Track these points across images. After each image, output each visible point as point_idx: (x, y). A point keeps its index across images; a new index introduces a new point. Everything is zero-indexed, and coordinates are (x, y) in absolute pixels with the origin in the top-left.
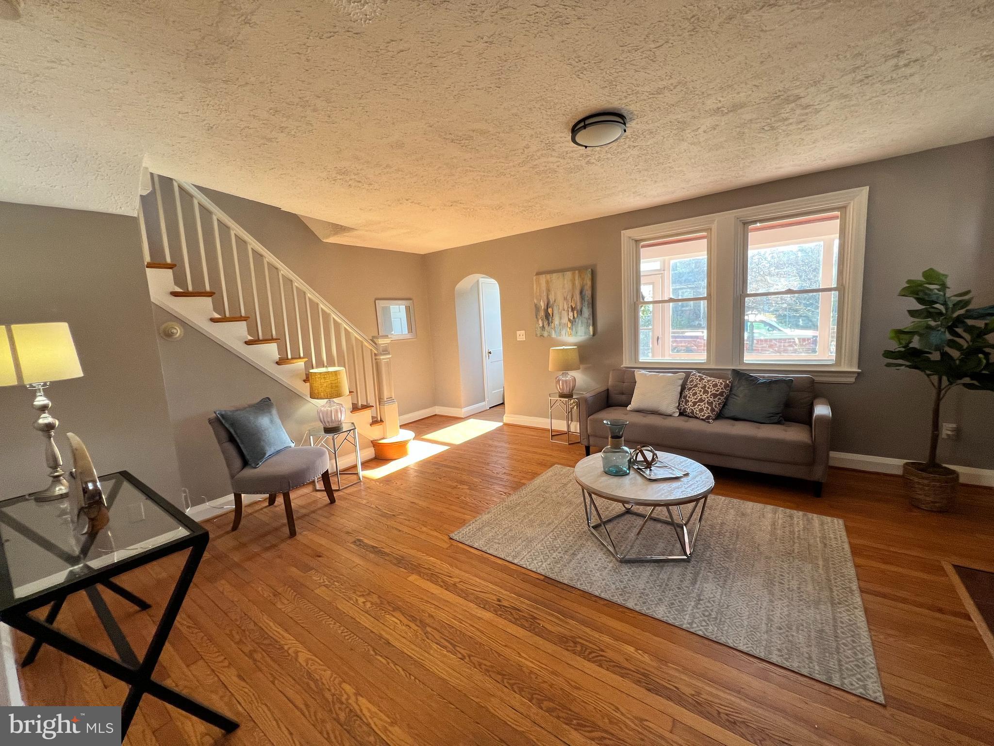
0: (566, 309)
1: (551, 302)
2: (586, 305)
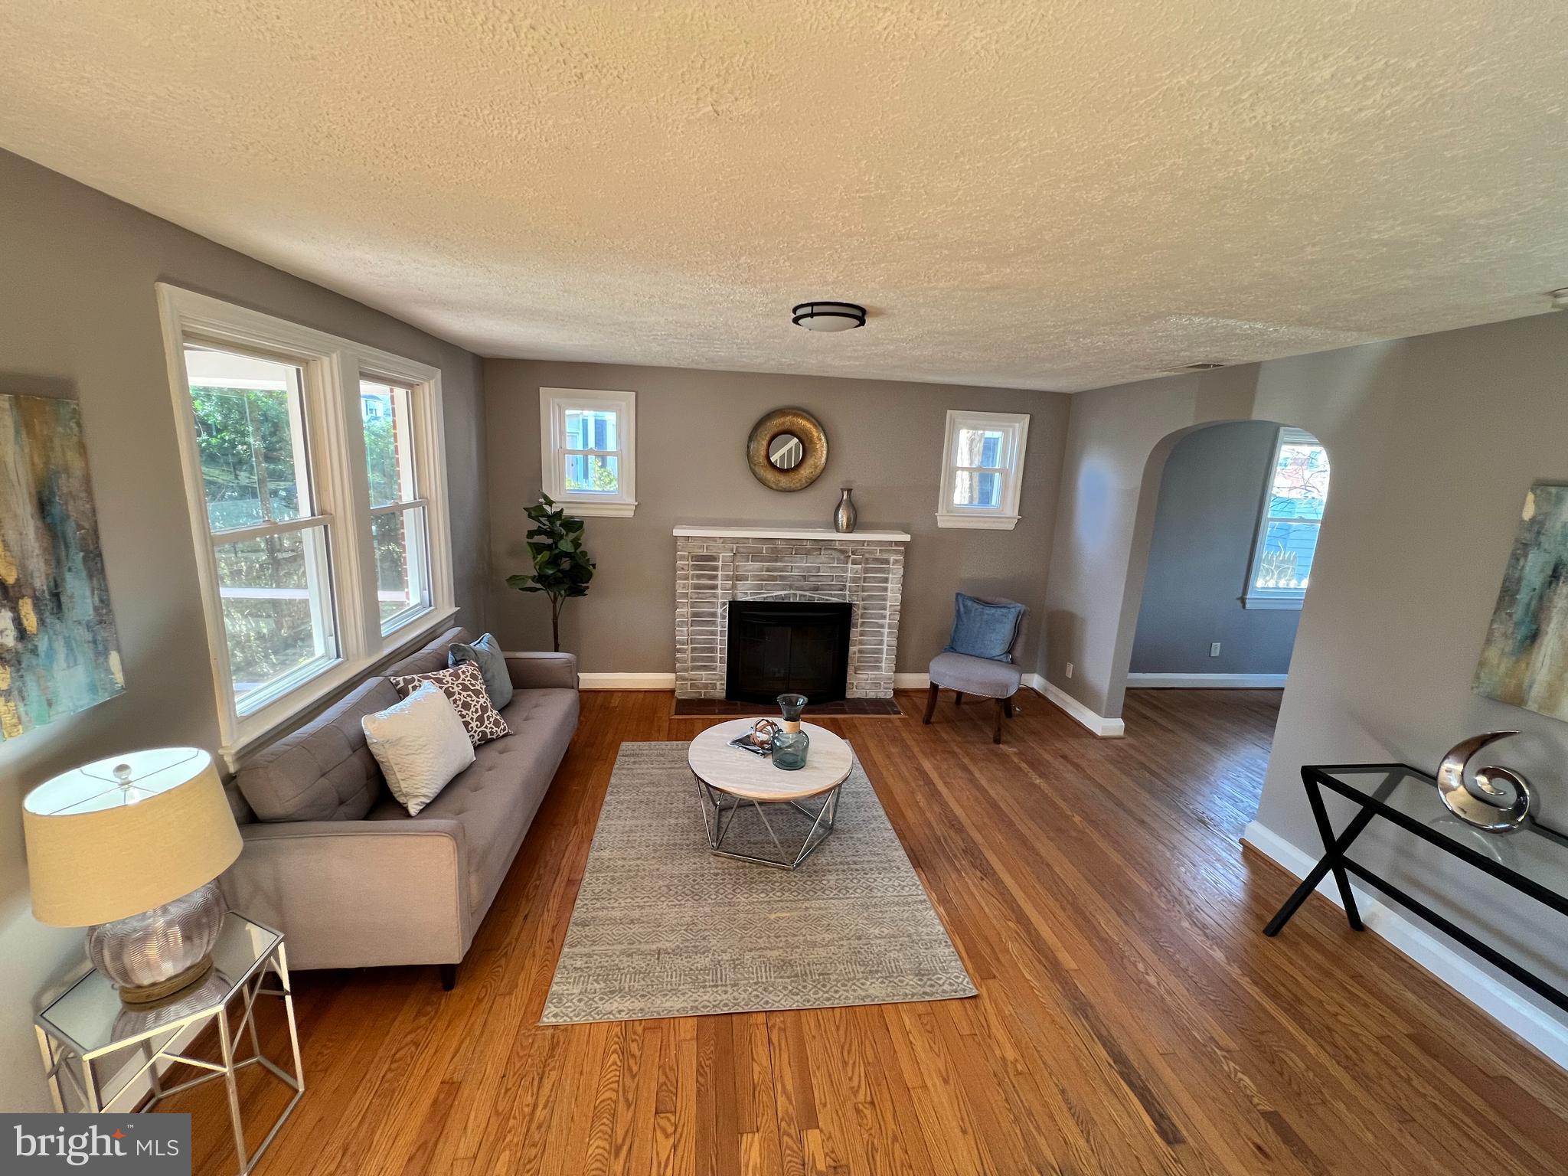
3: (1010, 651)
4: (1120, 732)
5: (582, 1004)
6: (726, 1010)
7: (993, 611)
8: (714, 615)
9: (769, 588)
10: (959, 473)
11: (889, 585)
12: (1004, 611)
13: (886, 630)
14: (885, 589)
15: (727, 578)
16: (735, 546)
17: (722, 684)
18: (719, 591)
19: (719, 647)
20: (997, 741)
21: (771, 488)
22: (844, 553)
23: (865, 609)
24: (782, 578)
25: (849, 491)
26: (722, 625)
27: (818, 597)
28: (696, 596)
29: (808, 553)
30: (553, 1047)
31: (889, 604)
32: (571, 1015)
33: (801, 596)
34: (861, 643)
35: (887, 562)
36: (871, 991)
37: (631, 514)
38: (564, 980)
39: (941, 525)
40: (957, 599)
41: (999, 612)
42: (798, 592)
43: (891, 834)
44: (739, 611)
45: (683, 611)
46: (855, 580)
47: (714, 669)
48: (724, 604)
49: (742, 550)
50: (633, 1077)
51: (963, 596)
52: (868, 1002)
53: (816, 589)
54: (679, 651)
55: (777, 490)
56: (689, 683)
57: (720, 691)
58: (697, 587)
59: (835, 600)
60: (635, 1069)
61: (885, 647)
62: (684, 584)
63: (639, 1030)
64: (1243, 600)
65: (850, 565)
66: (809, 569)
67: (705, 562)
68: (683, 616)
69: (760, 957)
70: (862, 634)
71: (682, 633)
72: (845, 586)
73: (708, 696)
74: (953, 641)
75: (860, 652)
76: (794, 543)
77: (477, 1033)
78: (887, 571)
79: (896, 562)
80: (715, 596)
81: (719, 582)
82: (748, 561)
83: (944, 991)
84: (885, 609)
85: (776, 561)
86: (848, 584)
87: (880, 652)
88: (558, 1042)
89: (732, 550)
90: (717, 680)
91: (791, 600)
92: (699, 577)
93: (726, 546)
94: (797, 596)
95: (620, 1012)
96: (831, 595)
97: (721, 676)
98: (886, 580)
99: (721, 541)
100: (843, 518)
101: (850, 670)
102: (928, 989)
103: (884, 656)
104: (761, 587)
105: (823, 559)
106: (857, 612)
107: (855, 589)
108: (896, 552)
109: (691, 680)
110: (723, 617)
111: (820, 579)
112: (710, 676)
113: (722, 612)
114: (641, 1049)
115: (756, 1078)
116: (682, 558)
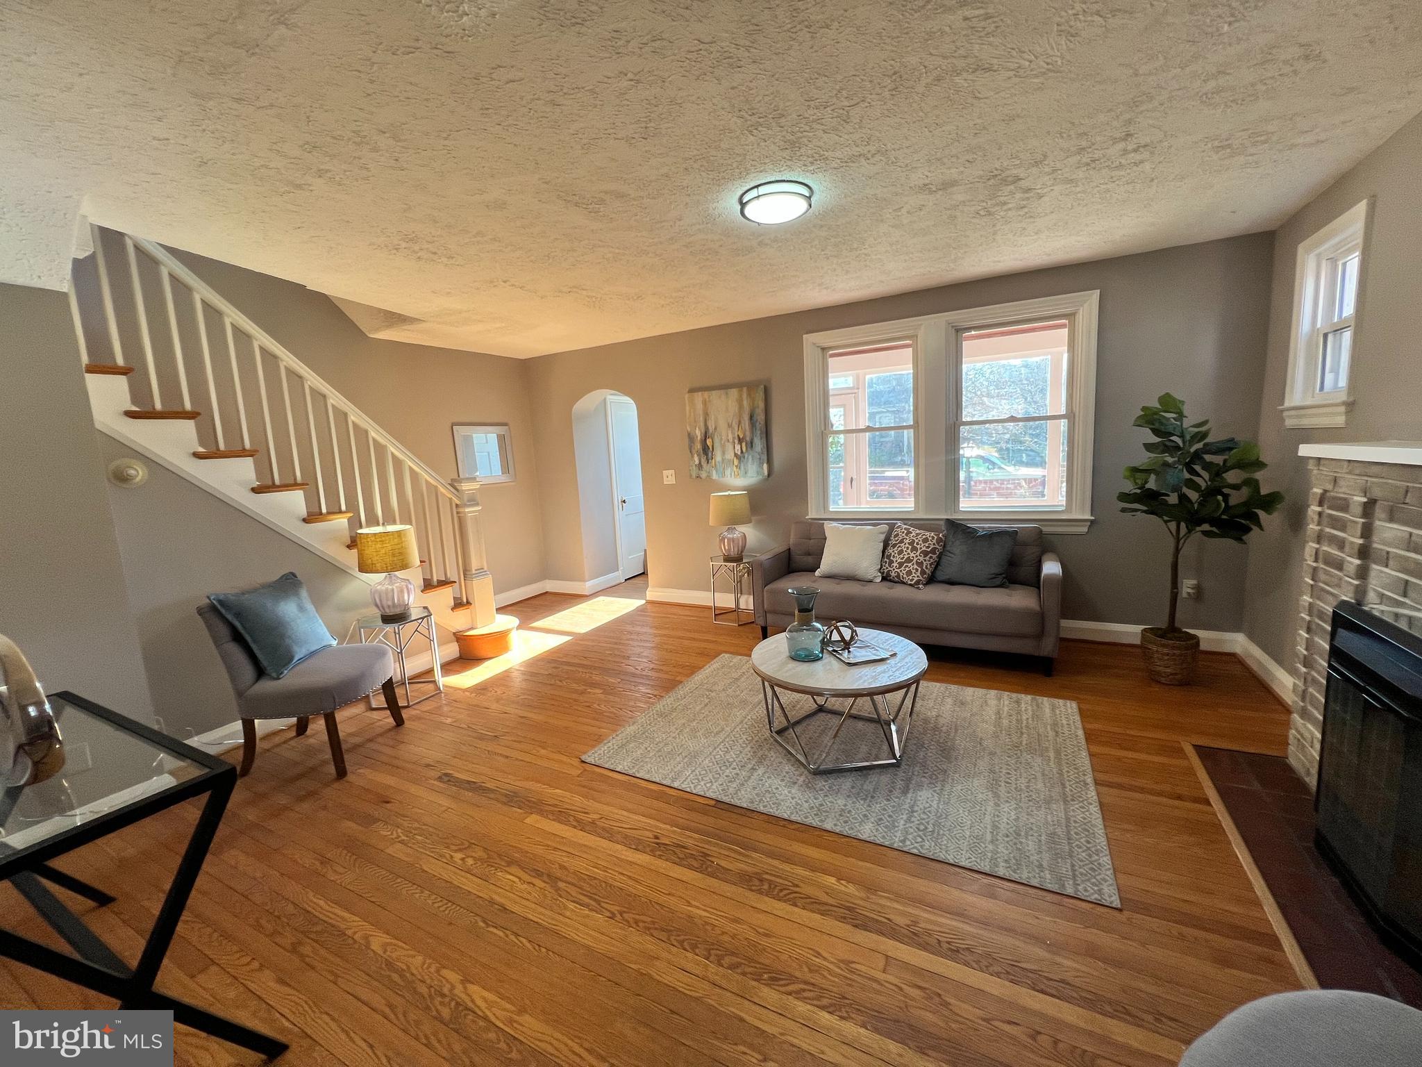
0: (731, 440)
1: (711, 429)
2: (758, 435)
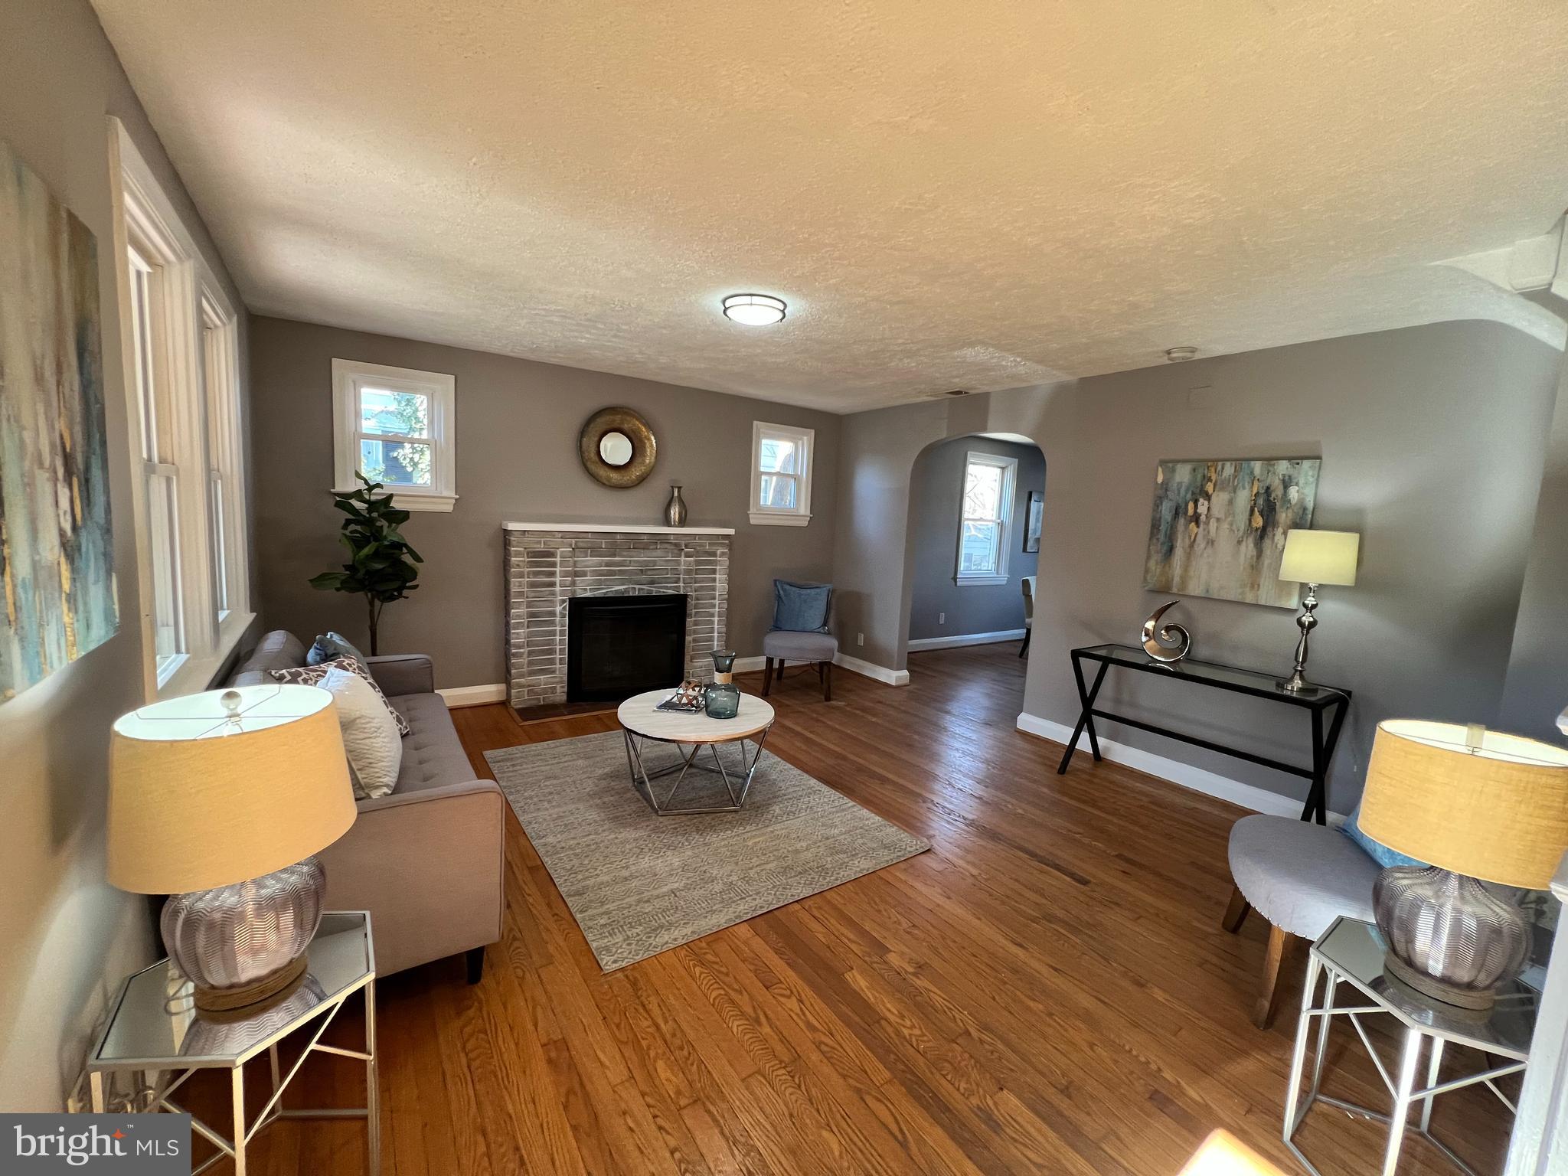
3: (825, 624)
4: (907, 681)
5: (633, 946)
6: (765, 910)
7: (809, 591)
8: (553, 614)
9: (608, 583)
10: (764, 478)
11: (718, 576)
12: (818, 590)
13: (716, 619)
14: (714, 580)
15: (566, 574)
16: (573, 541)
17: (563, 687)
18: (558, 589)
19: (558, 647)
20: (828, 699)
21: (604, 484)
22: (677, 546)
23: (697, 599)
24: (621, 572)
25: (679, 488)
26: (561, 625)
27: (655, 590)
28: (533, 594)
29: (646, 547)
30: (634, 984)
31: (717, 594)
32: (631, 956)
33: (639, 589)
34: (695, 632)
35: (714, 554)
36: (862, 867)
37: (449, 508)
38: (599, 936)
39: (752, 522)
40: (776, 585)
41: (813, 592)
42: (637, 587)
43: (796, 771)
44: (579, 608)
45: (518, 612)
46: (688, 572)
47: (554, 672)
48: (564, 601)
49: (581, 545)
50: (727, 974)
51: (783, 583)
52: (865, 873)
53: (652, 582)
54: (515, 655)
55: (611, 486)
56: (526, 690)
57: (560, 694)
58: (533, 585)
59: (671, 592)
60: (724, 969)
61: (716, 634)
62: (520, 582)
63: (704, 944)
64: (955, 579)
65: (683, 559)
66: (646, 563)
67: (542, 558)
68: (519, 616)
69: (762, 870)
70: (696, 623)
71: (519, 635)
72: (679, 578)
73: (548, 702)
74: (777, 620)
75: (695, 640)
76: (632, 537)
77: (544, 1000)
78: (714, 563)
79: (723, 554)
80: (553, 594)
81: (558, 579)
82: (586, 557)
83: (910, 852)
84: (714, 598)
85: (614, 555)
86: (681, 576)
87: (711, 639)
88: (635, 978)
89: (571, 545)
90: (557, 683)
91: (631, 594)
92: (536, 574)
93: (565, 540)
94: (636, 590)
95: (675, 940)
96: (667, 588)
97: (561, 678)
98: (714, 572)
99: (560, 535)
100: (675, 512)
101: (687, 658)
102: (899, 854)
103: (716, 643)
104: (600, 583)
105: (659, 553)
106: (691, 602)
107: (689, 581)
108: (723, 545)
109: (529, 686)
110: (563, 616)
111: (657, 572)
112: (550, 680)
113: (561, 609)
114: (717, 955)
115: (823, 940)
116: (518, 554)
